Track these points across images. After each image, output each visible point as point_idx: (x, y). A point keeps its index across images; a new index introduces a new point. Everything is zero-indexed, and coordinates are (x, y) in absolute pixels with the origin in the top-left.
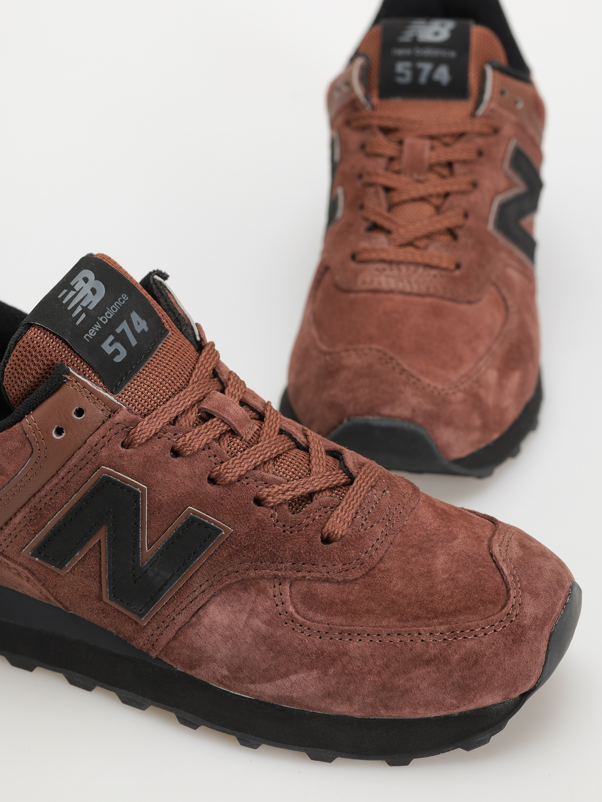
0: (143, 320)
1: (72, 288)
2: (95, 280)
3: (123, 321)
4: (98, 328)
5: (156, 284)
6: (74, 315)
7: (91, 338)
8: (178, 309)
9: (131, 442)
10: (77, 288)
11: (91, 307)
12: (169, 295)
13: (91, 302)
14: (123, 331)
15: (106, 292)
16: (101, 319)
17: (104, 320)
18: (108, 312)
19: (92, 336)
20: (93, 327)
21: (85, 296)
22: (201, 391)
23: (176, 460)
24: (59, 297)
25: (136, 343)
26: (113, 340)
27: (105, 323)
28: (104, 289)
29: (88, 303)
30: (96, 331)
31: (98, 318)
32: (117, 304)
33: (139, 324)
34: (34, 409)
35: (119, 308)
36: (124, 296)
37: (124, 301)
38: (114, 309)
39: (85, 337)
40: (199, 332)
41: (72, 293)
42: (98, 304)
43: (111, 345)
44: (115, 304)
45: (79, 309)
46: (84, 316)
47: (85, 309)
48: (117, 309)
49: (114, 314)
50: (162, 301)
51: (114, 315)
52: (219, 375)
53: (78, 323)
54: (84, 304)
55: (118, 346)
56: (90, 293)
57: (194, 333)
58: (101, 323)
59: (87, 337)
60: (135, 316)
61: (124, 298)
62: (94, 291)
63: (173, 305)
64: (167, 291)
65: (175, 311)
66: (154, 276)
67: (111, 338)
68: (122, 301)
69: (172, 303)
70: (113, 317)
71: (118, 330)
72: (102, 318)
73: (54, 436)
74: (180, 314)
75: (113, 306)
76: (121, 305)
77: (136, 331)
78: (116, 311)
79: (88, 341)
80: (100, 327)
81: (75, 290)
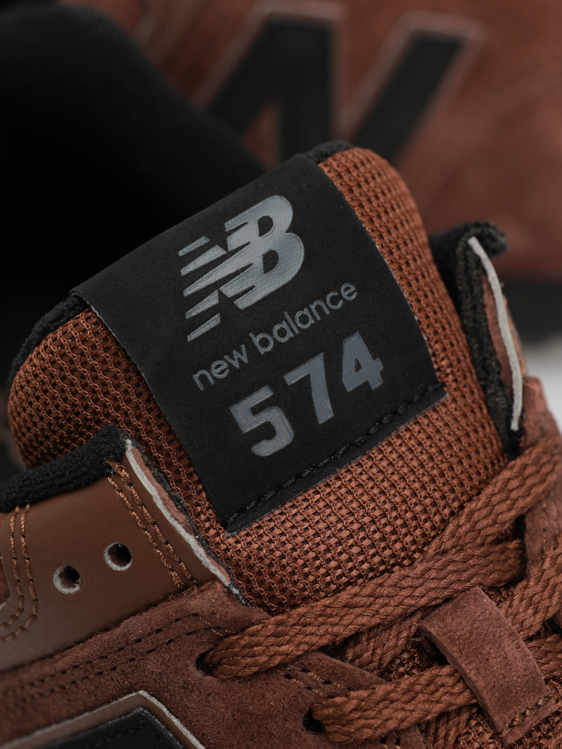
0: (374, 358)
1: (220, 239)
2: (288, 231)
3: (313, 355)
4: (240, 361)
5: (466, 260)
6: (193, 313)
7: (212, 381)
8: (494, 338)
9: (219, 664)
10: (233, 242)
11: (243, 303)
12: (486, 295)
13: (253, 287)
14: (305, 382)
15: (301, 271)
16: (256, 340)
17: (264, 343)
18: (284, 325)
19: (214, 378)
20: (226, 357)
21: (243, 269)
22: (443, 583)
24: (181, 253)
25: (332, 416)
26: (267, 400)
27: (263, 351)
28: (302, 260)
29: (243, 289)
30: (230, 366)
31: (251, 335)
32: (318, 308)
33: (358, 367)
34: (34, 503)
35: (319, 318)
36: (347, 289)
37: (341, 302)
38: (304, 319)
39: (196, 377)
40: (523, 411)
41: (216, 252)
42: (265, 299)
43: (256, 410)
44: (313, 307)
45: (212, 300)
46: (214, 321)
47: (227, 305)
48: (312, 321)
49: (297, 332)
50: (467, 304)
51: (296, 336)
52: (527, 537)
53: (192, 336)
54: (229, 290)
55: (276, 417)
56: (258, 262)
57: (510, 410)
58: (252, 349)
59: (203, 378)
60: (355, 347)
61: (345, 294)
62: (271, 260)
63: (487, 326)
64: (485, 287)
65: (485, 340)
66: (470, 237)
67: (265, 394)
68: (334, 300)
69: (486, 320)
70: (291, 339)
71: (292, 378)
72: (260, 336)
73: (58, 583)
74: (493, 353)
75: (306, 311)
76: (328, 312)
77: (343, 387)
78: (306, 326)
79: (201, 388)
80: (245, 359)
81: (224, 246)
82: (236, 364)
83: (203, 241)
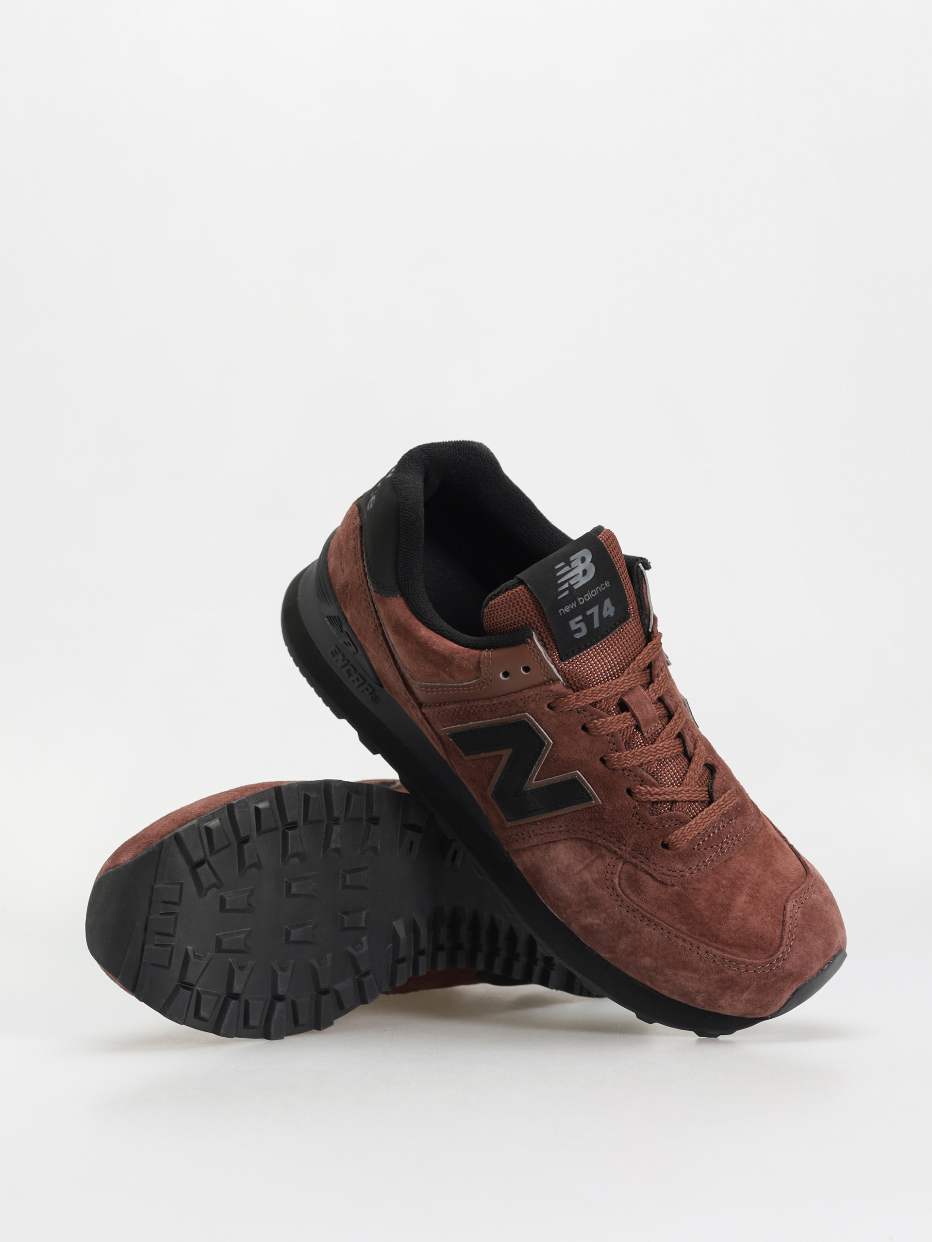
0: (613, 606)
1: (569, 563)
2: (590, 562)
3: (595, 605)
4: (574, 606)
5: (637, 571)
6: (560, 589)
7: (564, 613)
8: (645, 599)
9: (555, 707)
10: (573, 565)
11: (576, 587)
12: (644, 584)
13: (579, 581)
14: (592, 614)
15: (594, 576)
16: (579, 600)
17: (581, 601)
18: (588, 595)
19: (565, 612)
20: (570, 605)
21: (576, 575)
22: (629, 684)
23: (583, 732)
24: (556, 567)
25: (598, 626)
26: (581, 620)
27: (581, 603)
28: (594, 572)
29: (575, 582)
30: (571, 608)
31: (578, 598)
32: (598, 589)
33: (608, 609)
34: (494, 648)
35: (598, 593)
36: (607, 583)
37: (605, 587)
38: (594, 593)
39: (560, 611)
40: (653, 625)
41: (567, 568)
42: (583, 586)
43: (577, 623)
44: (597, 589)
45: (566, 585)
46: (567, 593)
47: (571, 587)
48: (596, 594)
49: (591, 597)
50: (637, 587)
51: (591, 599)
52: (653, 668)
53: (560, 597)
54: (572, 582)
55: (582, 625)
56: (581, 573)
57: (649, 624)
58: (578, 603)
59: (562, 611)
60: (607, 603)
61: (606, 585)
62: (585, 572)
63: (643, 595)
64: (643, 581)
65: (642, 599)
66: (639, 563)
67: (580, 618)
68: (603, 587)
69: (643, 593)
70: (589, 600)
71: (589, 613)
72: (580, 598)
73: (501, 675)
74: (645, 604)
75: (594, 590)
76: (601, 591)
77: (603, 616)
78: (594, 596)
79: (561, 614)
80: (575, 606)
81: (570, 566)
82: (572, 607)
83: (562, 564)
